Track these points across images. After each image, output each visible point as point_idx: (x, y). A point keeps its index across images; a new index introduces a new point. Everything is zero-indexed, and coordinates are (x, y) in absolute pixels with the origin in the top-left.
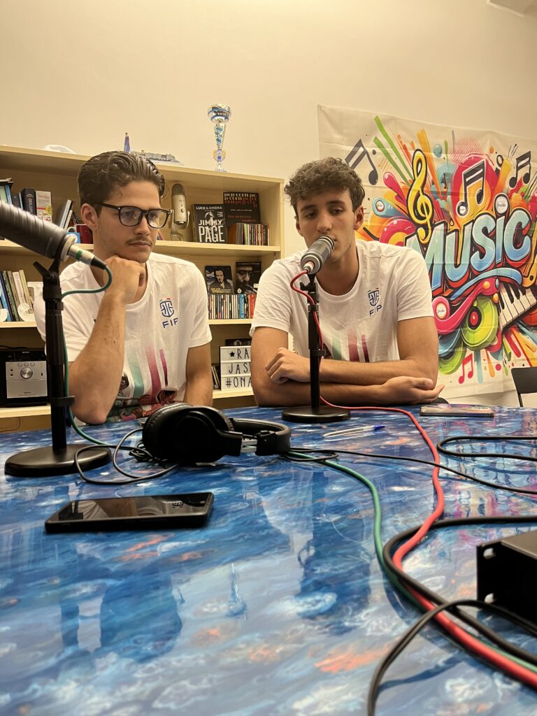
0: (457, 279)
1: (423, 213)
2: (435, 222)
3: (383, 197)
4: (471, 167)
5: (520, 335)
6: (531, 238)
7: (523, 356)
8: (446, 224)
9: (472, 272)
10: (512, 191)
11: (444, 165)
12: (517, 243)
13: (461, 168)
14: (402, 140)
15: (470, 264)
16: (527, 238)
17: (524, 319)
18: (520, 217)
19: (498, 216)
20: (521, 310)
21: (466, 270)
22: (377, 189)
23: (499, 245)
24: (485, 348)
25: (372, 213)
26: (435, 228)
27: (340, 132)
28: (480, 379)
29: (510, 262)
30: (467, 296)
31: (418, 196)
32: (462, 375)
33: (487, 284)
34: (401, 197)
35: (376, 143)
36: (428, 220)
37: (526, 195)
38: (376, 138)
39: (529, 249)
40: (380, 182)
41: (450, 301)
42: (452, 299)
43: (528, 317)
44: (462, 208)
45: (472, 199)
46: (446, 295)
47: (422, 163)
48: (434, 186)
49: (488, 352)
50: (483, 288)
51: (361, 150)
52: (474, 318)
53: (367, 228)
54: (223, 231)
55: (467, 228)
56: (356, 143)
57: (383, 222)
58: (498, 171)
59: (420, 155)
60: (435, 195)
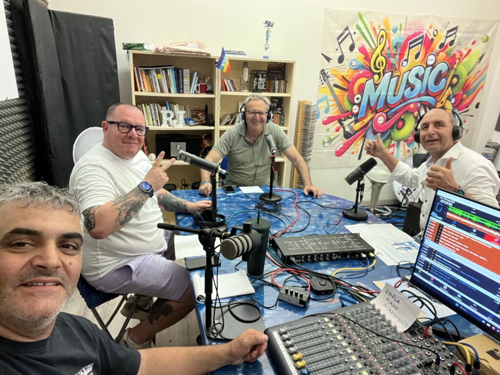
0: (394, 103)
1: (379, 66)
2: (386, 71)
3: (356, 58)
4: (415, 38)
8: (392, 72)
9: (404, 99)
10: (440, 51)
12: (437, 82)
13: (409, 39)
14: (373, 24)
15: (404, 94)
16: (444, 80)
18: (442, 67)
19: (428, 66)
21: (400, 98)
22: (353, 54)
23: (425, 83)
24: (404, 141)
25: (348, 67)
26: (385, 75)
27: (337, 23)
29: (430, 93)
30: (398, 112)
31: (378, 56)
33: (412, 106)
34: (367, 58)
35: (357, 27)
36: (381, 70)
37: (449, 53)
38: (357, 24)
40: (356, 50)
41: (387, 116)
44: (405, 62)
45: (412, 57)
46: (385, 112)
47: (383, 37)
48: (389, 50)
50: (409, 108)
51: (347, 32)
52: (400, 124)
53: (344, 76)
54: (265, 83)
55: (405, 74)
56: (345, 28)
57: (354, 72)
58: (432, 39)
59: (383, 33)
60: (389, 56)
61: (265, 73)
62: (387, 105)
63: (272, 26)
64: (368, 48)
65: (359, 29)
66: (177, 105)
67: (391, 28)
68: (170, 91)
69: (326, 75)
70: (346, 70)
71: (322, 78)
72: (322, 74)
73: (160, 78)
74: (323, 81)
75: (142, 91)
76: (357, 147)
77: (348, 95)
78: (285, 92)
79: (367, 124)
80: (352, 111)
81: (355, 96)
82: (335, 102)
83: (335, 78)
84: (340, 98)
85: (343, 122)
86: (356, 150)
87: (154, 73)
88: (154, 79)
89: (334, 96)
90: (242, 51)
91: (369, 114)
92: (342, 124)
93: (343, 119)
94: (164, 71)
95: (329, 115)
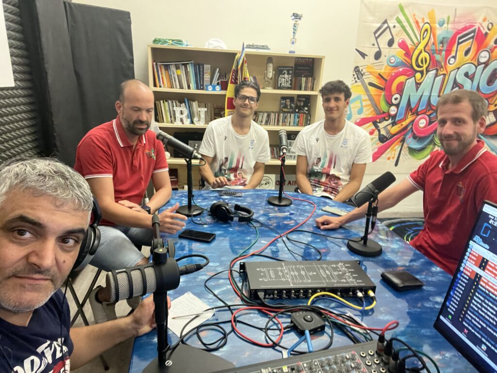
1: (422, 63)
2: (430, 69)
3: (395, 55)
4: (465, 32)
8: (437, 70)
10: (495, 47)
11: (444, 32)
12: (490, 82)
14: (416, 17)
19: (479, 64)
22: (392, 49)
23: (475, 83)
25: (386, 64)
26: (429, 73)
27: (373, 15)
31: (421, 52)
34: (408, 54)
35: (396, 20)
36: (424, 68)
40: (395, 45)
41: (430, 118)
45: (461, 54)
46: (428, 114)
47: (428, 31)
48: (434, 46)
53: (382, 74)
54: (291, 80)
55: (452, 73)
56: (383, 22)
57: (392, 70)
58: (486, 34)
59: (427, 26)
60: (433, 52)
61: (291, 70)
62: (430, 107)
63: (300, 19)
64: (409, 42)
65: (399, 22)
66: (196, 102)
67: (437, 20)
68: (189, 87)
69: (360, 72)
70: (383, 67)
71: (356, 76)
72: (356, 72)
73: (179, 73)
74: (357, 79)
75: (160, 87)
76: (393, 152)
77: (385, 95)
78: (312, 90)
79: (406, 128)
80: (388, 112)
81: (393, 96)
82: (369, 103)
83: (371, 76)
84: (376, 98)
85: (378, 124)
86: (393, 156)
87: (173, 68)
88: (174, 74)
89: (370, 96)
90: (266, 46)
91: (409, 116)
92: (377, 127)
93: (378, 121)
94: (183, 66)
95: (363, 116)
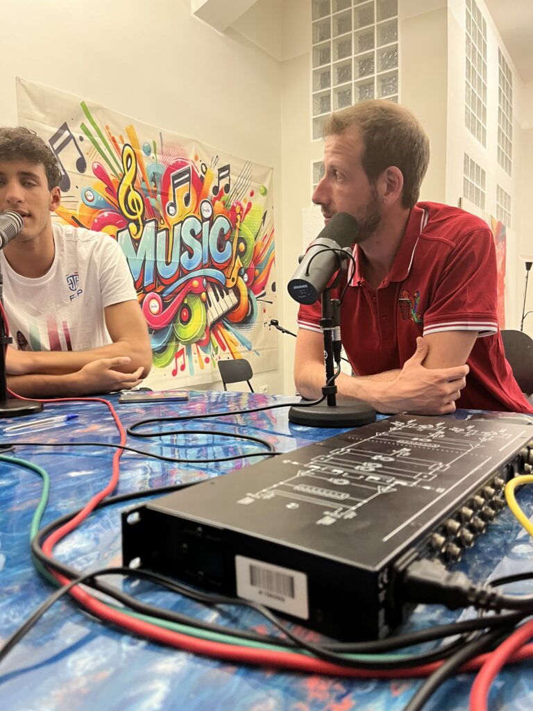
0: (168, 276)
1: (134, 208)
2: (146, 219)
3: (92, 187)
4: (178, 171)
5: (224, 331)
6: (232, 243)
7: (227, 350)
8: (156, 223)
9: (182, 271)
10: (215, 199)
11: (153, 164)
12: (221, 247)
13: (170, 169)
14: (110, 131)
15: (180, 263)
16: (228, 243)
17: (228, 316)
18: (222, 223)
19: (204, 220)
20: (225, 309)
21: (176, 268)
22: (85, 177)
23: (205, 247)
24: (196, 343)
25: (81, 202)
26: (147, 225)
27: (43, 111)
28: (192, 371)
29: (215, 264)
30: (178, 294)
31: (128, 191)
32: (175, 368)
33: (195, 283)
34: (112, 189)
35: (82, 129)
36: (139, 216)
37: (227, 203)
38: (83, 124)
39: (230, 254)
40: (89, 171)
41: (162, 297)
42: (164, 295)
43: (231, 314)
44: (171, 208)
45: (180, 201)
46: (159, 291)
47: (131, 158)
48: (144, 183)
49: (198, 347)
50: (192, 287)
51: (66, 134)
52: (185, 314)
53: (77, 218)
55: (176, 227)
56: (60, 126)
58: (202, 178)
59: (129, 150)
60: (145, 192)
62: (159, 279)
67: (141, 144)
70: (77, 205)
